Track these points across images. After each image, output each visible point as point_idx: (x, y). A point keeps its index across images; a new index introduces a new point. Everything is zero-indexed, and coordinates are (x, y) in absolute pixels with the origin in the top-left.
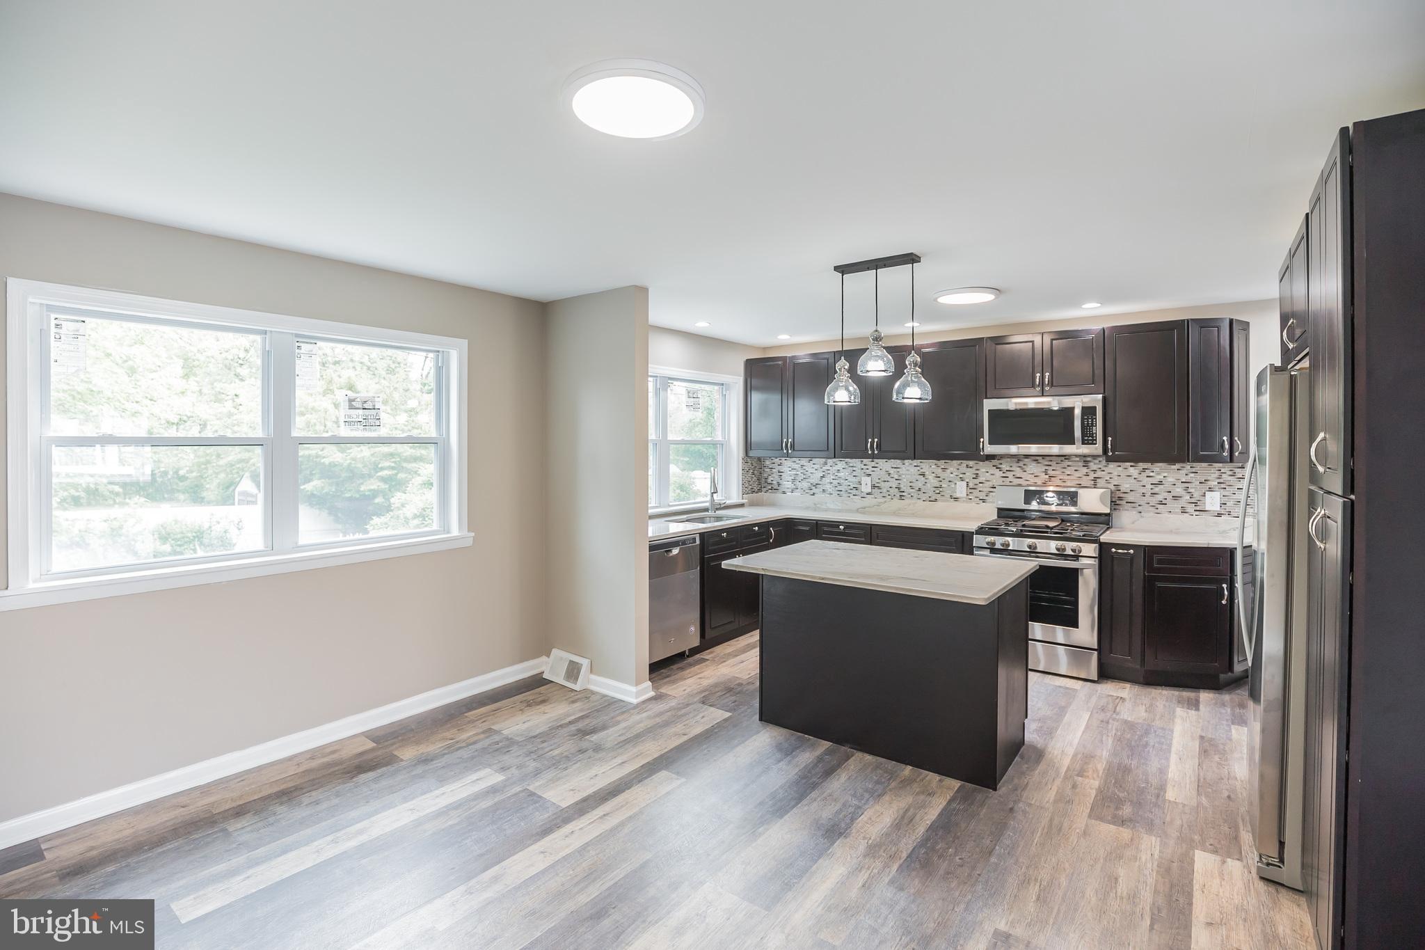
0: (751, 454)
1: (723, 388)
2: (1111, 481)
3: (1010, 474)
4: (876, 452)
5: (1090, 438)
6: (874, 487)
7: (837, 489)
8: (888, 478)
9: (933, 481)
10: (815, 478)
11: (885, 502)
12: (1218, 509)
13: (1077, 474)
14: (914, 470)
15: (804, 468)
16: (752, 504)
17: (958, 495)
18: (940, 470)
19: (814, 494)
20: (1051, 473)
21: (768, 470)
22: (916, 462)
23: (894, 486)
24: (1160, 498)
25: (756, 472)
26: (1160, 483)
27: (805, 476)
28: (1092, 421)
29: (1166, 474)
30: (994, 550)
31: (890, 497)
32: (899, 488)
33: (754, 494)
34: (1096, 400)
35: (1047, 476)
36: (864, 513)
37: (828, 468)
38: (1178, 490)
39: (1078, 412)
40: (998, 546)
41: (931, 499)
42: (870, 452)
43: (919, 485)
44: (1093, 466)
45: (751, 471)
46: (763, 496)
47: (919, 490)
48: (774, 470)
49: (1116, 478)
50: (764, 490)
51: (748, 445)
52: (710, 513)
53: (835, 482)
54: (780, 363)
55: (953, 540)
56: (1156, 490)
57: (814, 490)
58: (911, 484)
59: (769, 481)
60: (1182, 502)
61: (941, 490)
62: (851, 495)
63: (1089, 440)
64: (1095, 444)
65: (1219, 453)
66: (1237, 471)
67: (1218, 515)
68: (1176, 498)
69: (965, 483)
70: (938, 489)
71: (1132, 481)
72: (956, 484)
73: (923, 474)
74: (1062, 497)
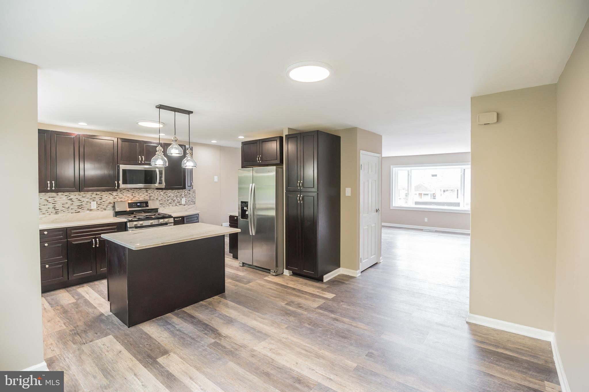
4: (53, 189)
8: (46, 203)
9: (77, 203)
11: (46, 216)
12: (185, 203)
13: (143, 195)
14: (64, 198)
17: (92, 208)
18: (81, 197)
20: (134, 195)
23: (51, 207)
24: (169, 201)
26: (170, 196)
28: (162, 176)
29: (171, 194)
31: (48, 213)
32: (54, 208)
35: (133, 197)
38: (174, 198)
39: (158, 172)
40: (139, 225)
41: (76, 212)
42: (49, 189)
43: (68, 205)
44: (149, 192)
47: (68, 208)
49: (157, 196)
56: (168, 199)
58: (63, 205)
60: (176, 202)
61: (82, 206)
63: (160, 183)
64: (162, 184)
65: (191, 186)
66: (188, 191)
67: (185, 205)
68: (174, 201)
69: (95, 202)
70: (80, 207)
71: (162, 196)
72: (91, 203)
73: (71, 199)
74: (143, 204)
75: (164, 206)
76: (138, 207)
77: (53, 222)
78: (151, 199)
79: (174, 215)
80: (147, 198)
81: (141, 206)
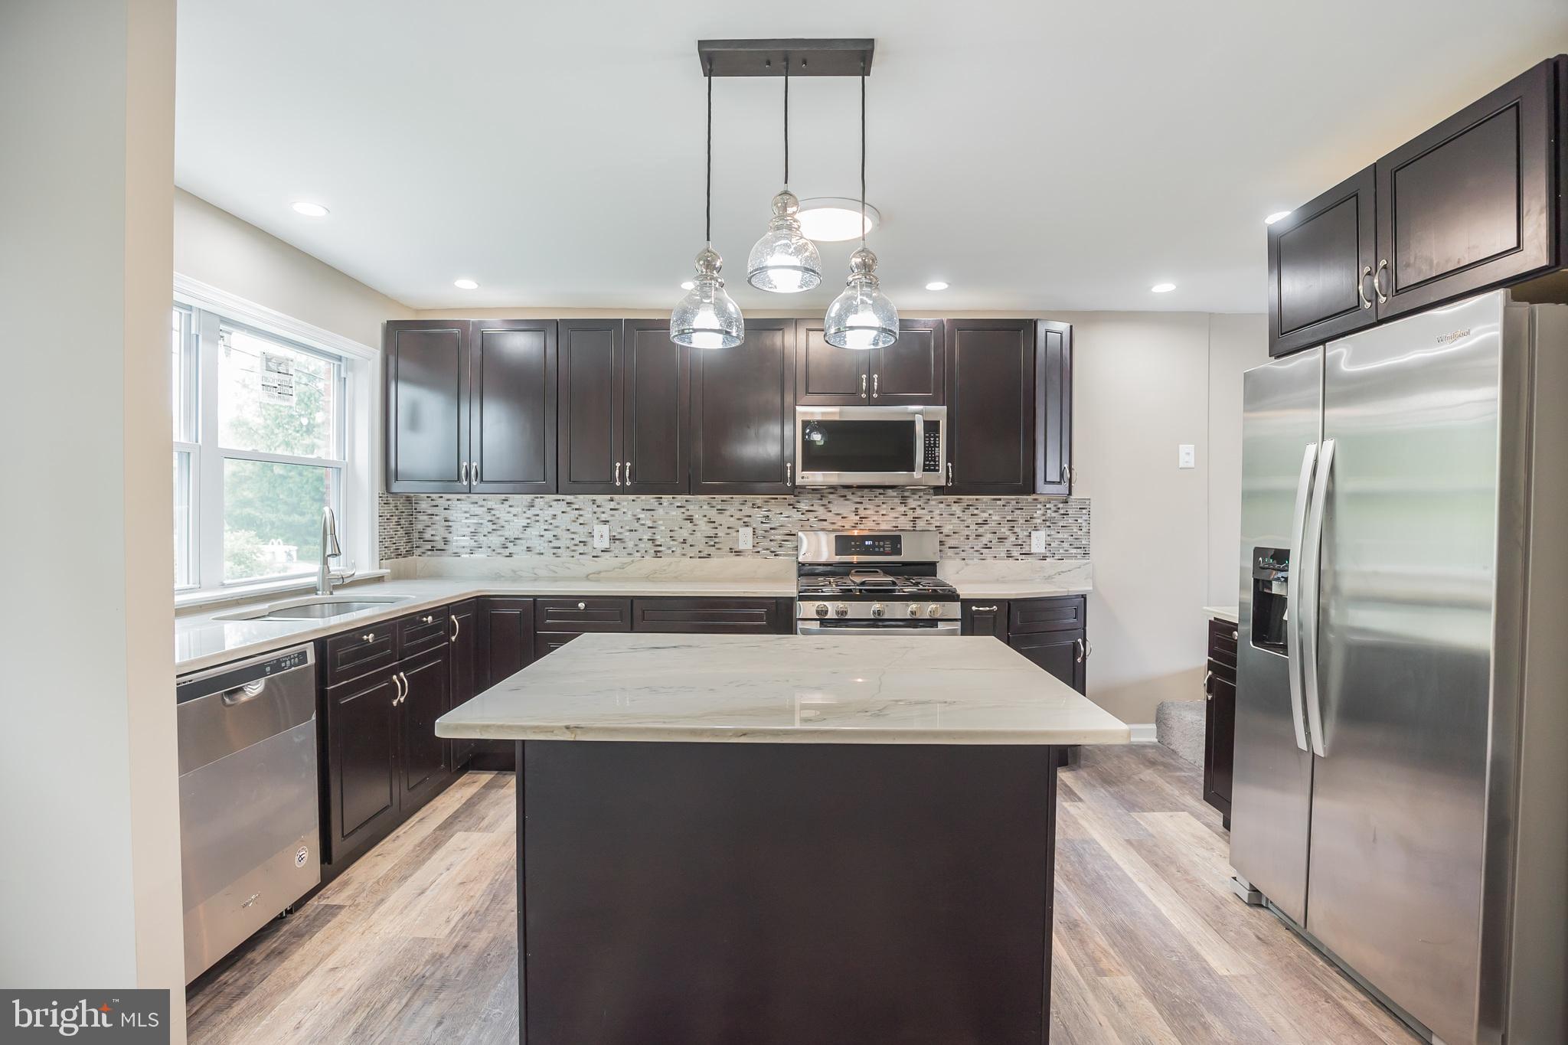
0: (396, 487)
1: (340, 365)
2: (932, 521)
3: (810, 515)
4: (628, 483)
5: (932, 463)
6: (613, 539)
7: (551, 545)
8: (636, 525)
9: (704, 528)
10: (514, 528)
11: (633, 561)
12: (1043, 551)
13: (893, 514)
14: (676, 513)
15: (493, 512)
16: (399, 576)
17: (741, 548)
18: (714, 512)
19: (510, 555)
20: (862, 513)
21: (425, 518)
22: (681, 499)
23: (646, 537)
24: (985, 540)
25: (403, 521)
26: (985, 522)
27: (494, 527)
28: (935, 440)
29: (991, 512)
30: (824, 622)
31: (639, 554)
32: (653, 540)
33: (401, 560)
34: (940, 413)
35: (858, 518)
36: (598, 580)
37: (536, 513)
38: (1003, 530)
39: (919, 428)
40: (831, 615)
41: (702, 555)
42: (618, 484)
43: (685, 534)
44: (912, 503)
45: (395, 519)
46: (416, 561)
47: (685, 541)
48: (437, 518)
49: (938, 518)
50: (418, 551)
51: (389, 474)
52: (320, 596)
53: (549, 535)
54: (455, 331)
55: (763, 611)
56: (981, 530)
57: (512, 548)
58: (672, 534)
59: (427, 536)
60: (1008, 544)
61: (717, 540)
62: (576, 554)
63: (930, 466)
64: (938, 471)
65: (1060, 483)
66: (1061, 506)
67: (1044, 558)
68: (1001, 540)
69: (750, 530)
70: (712, 540)
71: (955, 521)
72: (738, 531)
73: (690, 519)
74: (882, 543)
75: (963, 554)
76: (867, 551)
77: (648, 578)
78: (917, 529)
79: (965, 591)
80: (904, 523)
81: (877, 549)
